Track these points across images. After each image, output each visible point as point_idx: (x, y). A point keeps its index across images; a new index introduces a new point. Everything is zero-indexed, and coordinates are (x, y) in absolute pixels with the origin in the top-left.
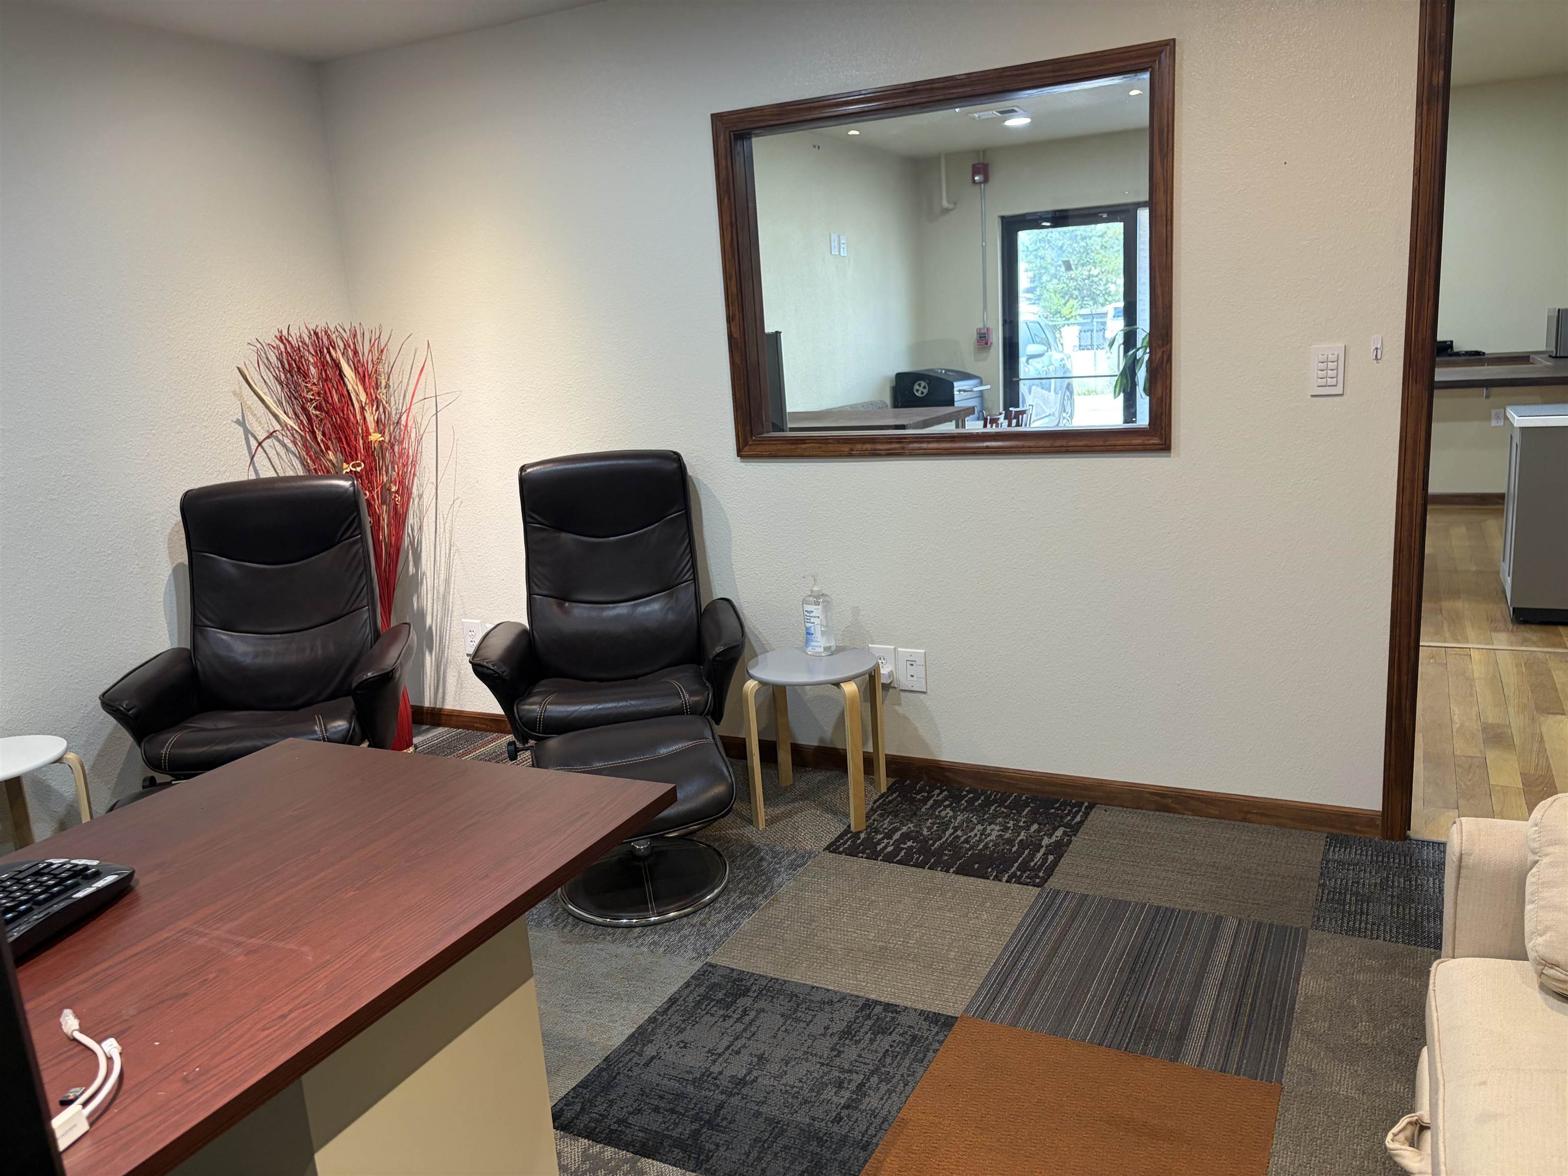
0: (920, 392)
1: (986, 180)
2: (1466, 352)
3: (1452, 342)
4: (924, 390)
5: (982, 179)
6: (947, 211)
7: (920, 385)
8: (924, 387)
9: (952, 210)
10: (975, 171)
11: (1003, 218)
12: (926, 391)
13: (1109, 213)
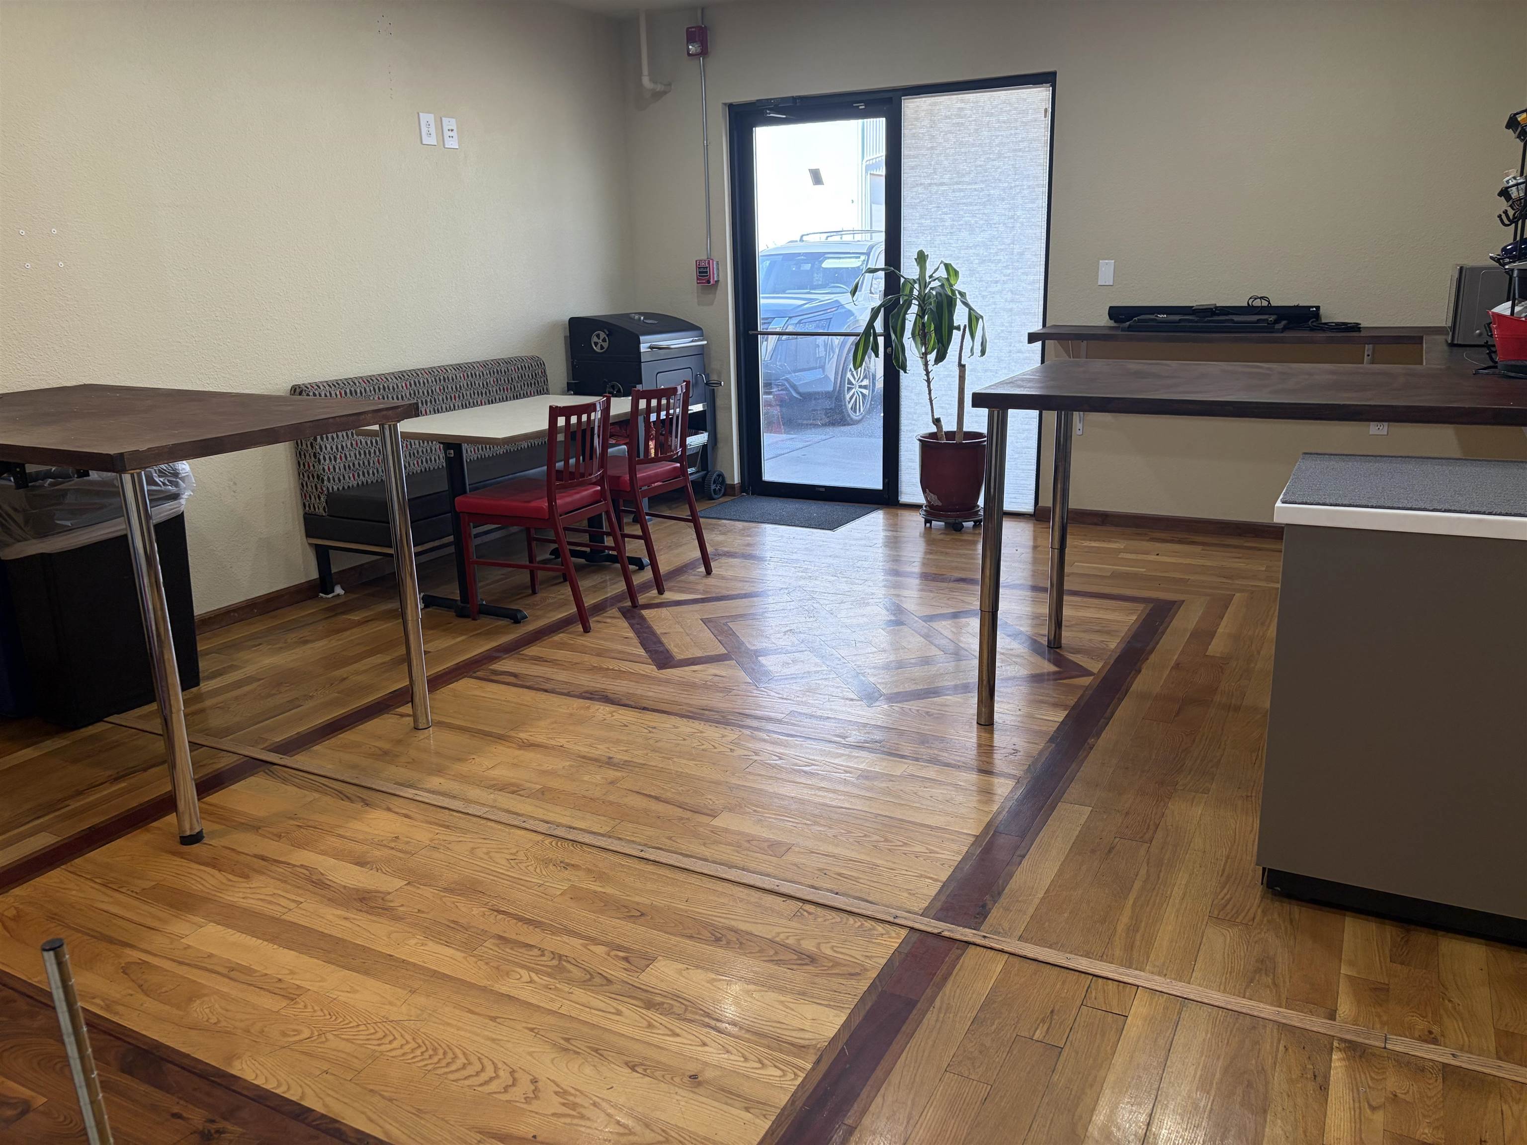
0: (599, 346)
1: (704, 52)
2: (1337, 324)
3: (1318, 308)
4: (603, 344)
5: (699, 50)
6: (657, 95)
7: (598, 336)
8: (604, 340)
9: (665, 93)
10: (691, 39)
11: (731, 106)
12: (606, 345)
13: (867, 103)
